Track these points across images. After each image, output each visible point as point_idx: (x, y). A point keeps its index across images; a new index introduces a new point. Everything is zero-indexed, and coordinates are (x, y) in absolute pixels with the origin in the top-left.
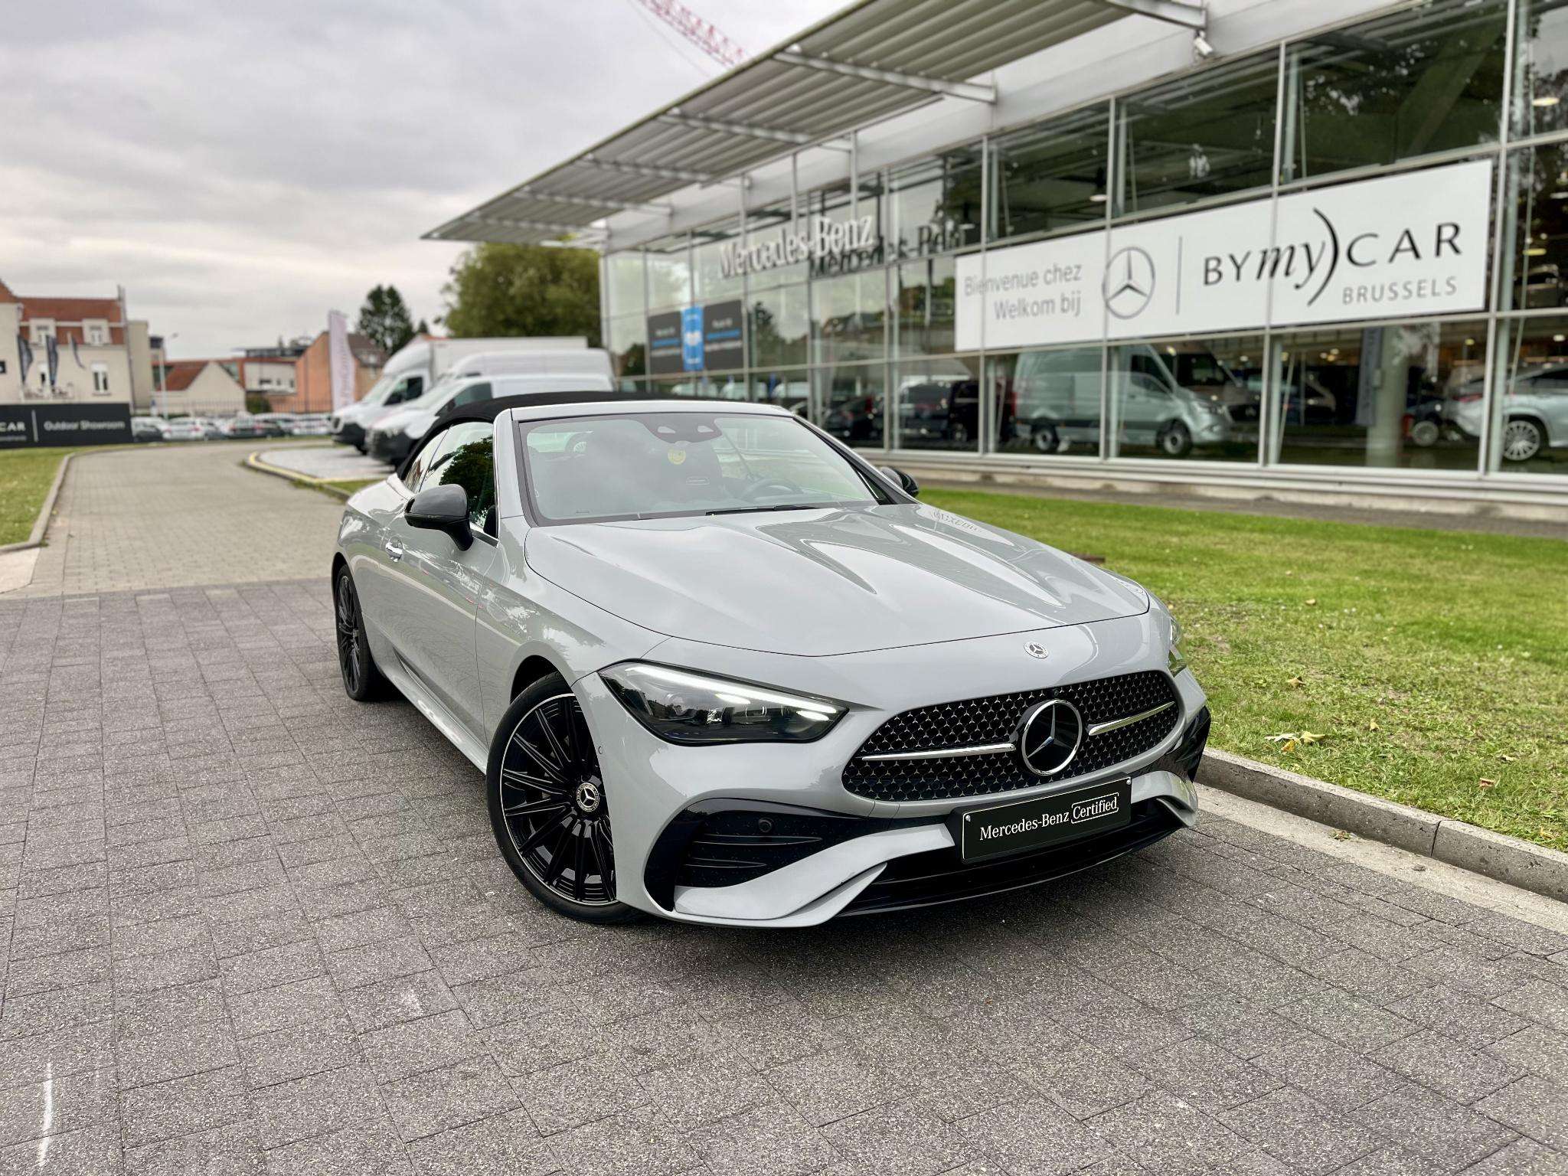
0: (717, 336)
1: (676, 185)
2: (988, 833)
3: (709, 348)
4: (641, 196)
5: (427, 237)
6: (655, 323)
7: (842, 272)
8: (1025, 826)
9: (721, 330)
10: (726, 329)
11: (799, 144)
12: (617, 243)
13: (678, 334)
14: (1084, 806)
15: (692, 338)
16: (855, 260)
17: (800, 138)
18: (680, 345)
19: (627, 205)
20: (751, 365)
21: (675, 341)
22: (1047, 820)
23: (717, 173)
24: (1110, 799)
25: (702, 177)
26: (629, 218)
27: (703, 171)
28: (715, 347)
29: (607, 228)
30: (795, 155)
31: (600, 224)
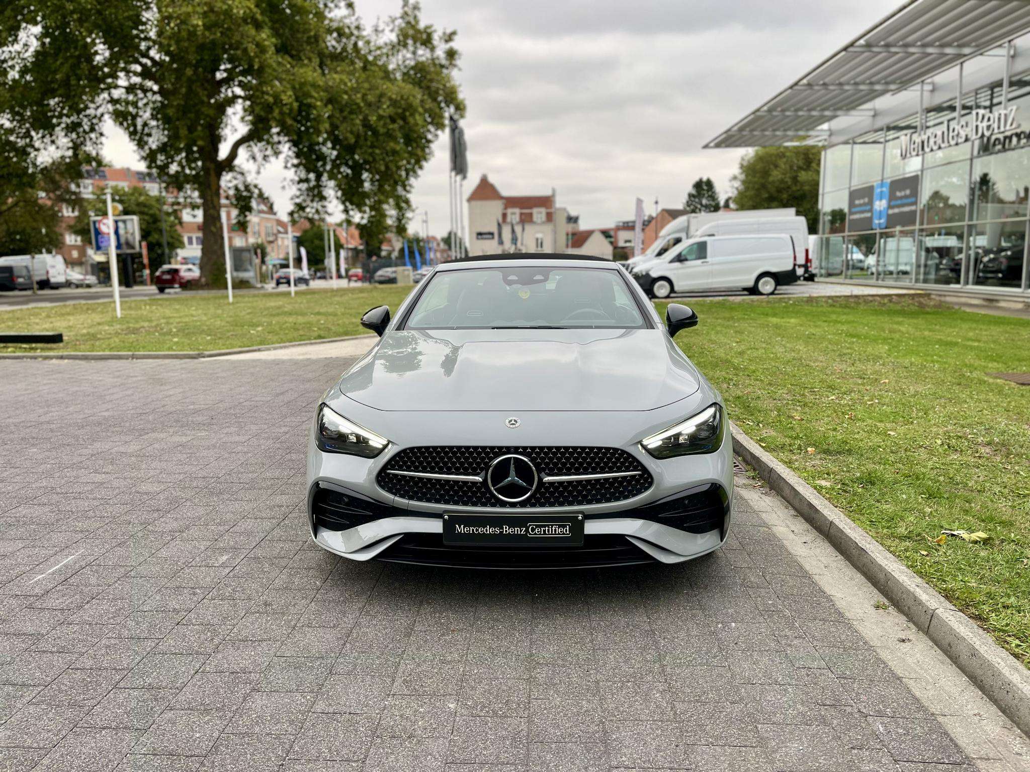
0: (899, 202)
1: (873, 95)
2: (461, 529)
3: (891, 212)
4: (851, 105)
5: (706, 147)
6: (854, 195)
7: (1004, 150)
8: (489, 530)
9: (901, 198)
10: (906, 197)
11: (965, 55)
12: (835, 139)
13: (871, 203)
14: (540, 526)
15: (880, 205)
16: (1015, 140)
17: (966, 51)
18: (871, 211)
19: (839, 113)
20: (922, 223)
21: (868, 208)
22: (507, 530)
23: (904, 83)
24: (564, 526)
25: (892, 87)
26: (844, 122)
27: (893, 82)
28: (896, 210)
29: (830, 130)
30: (962, 63)
31: (825, 126)
